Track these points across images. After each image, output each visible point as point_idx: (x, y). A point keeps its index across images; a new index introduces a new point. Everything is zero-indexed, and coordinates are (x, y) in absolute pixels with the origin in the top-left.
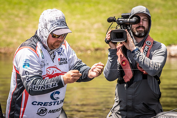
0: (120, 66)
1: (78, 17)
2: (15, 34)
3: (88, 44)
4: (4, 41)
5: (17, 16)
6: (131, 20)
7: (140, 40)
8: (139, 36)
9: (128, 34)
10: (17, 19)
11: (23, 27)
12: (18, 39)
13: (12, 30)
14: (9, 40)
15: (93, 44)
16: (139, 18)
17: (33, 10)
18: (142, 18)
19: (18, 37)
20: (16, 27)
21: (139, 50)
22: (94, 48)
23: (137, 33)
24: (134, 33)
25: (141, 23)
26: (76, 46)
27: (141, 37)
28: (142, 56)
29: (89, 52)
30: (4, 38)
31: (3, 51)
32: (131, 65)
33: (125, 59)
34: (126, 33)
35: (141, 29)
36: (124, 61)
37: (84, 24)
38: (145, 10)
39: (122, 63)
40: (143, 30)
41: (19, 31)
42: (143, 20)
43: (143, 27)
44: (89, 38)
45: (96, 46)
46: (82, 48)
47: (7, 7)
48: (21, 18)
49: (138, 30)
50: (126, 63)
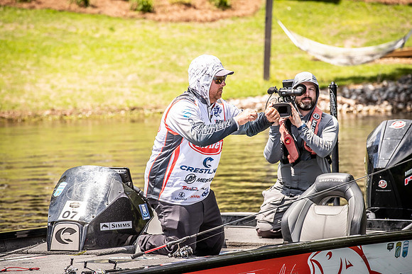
0: (283, 145)
1: (106, 66)
2: (22, 92)
3: (121, 102)
4: (7, 102)
5: (23, 68)
6: (296, 90)
7: (305, 113)
8: (305, 109)
9: (293, 108)
10: (23, 72)
11: (33, 83)
12: (27, 99)
13: (18, 87)
14: (14, 100)
15: (127, 101)
16: (305, 88)
17: (44, 59)
18: (308, 87)
19: (26, 96)
20: (23, 83)
21: (307, 127)
22: (130, 107)
23: (302, 106)
24: (299, 106)
25: (307, 94)
26: (105, 106)
27: (308, 109)
28: (310, 134)
29: (123, 112)
30: (7, 98)
31: (6, 116)
32: (296, 143)
33: (289, 136)
34: (291, 107)
35: (307, 101)
36: (288, 138)
37: (114, 76)
38: (311, 78)
39: (286, 140)
40: (310, 101)
41: (28, 88)
42: (310, 89)
43: (310, 98)
44: (122, 95)
45: (132, 105)
46: (114, 108)
47: (9, 56)
48: (28, 70)
49: (304, 101)
50: (290, 141)
